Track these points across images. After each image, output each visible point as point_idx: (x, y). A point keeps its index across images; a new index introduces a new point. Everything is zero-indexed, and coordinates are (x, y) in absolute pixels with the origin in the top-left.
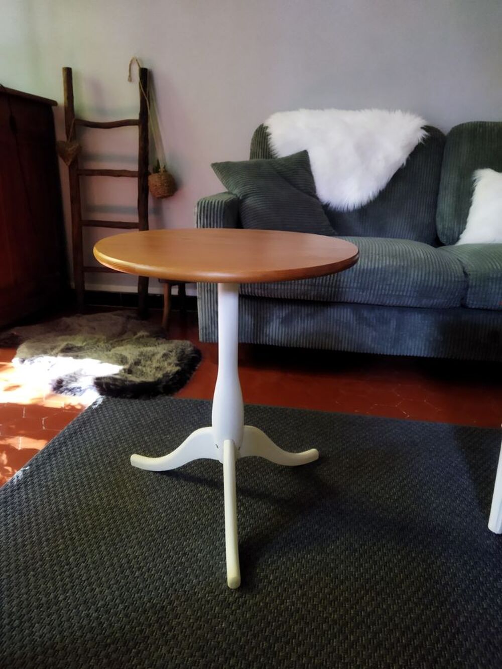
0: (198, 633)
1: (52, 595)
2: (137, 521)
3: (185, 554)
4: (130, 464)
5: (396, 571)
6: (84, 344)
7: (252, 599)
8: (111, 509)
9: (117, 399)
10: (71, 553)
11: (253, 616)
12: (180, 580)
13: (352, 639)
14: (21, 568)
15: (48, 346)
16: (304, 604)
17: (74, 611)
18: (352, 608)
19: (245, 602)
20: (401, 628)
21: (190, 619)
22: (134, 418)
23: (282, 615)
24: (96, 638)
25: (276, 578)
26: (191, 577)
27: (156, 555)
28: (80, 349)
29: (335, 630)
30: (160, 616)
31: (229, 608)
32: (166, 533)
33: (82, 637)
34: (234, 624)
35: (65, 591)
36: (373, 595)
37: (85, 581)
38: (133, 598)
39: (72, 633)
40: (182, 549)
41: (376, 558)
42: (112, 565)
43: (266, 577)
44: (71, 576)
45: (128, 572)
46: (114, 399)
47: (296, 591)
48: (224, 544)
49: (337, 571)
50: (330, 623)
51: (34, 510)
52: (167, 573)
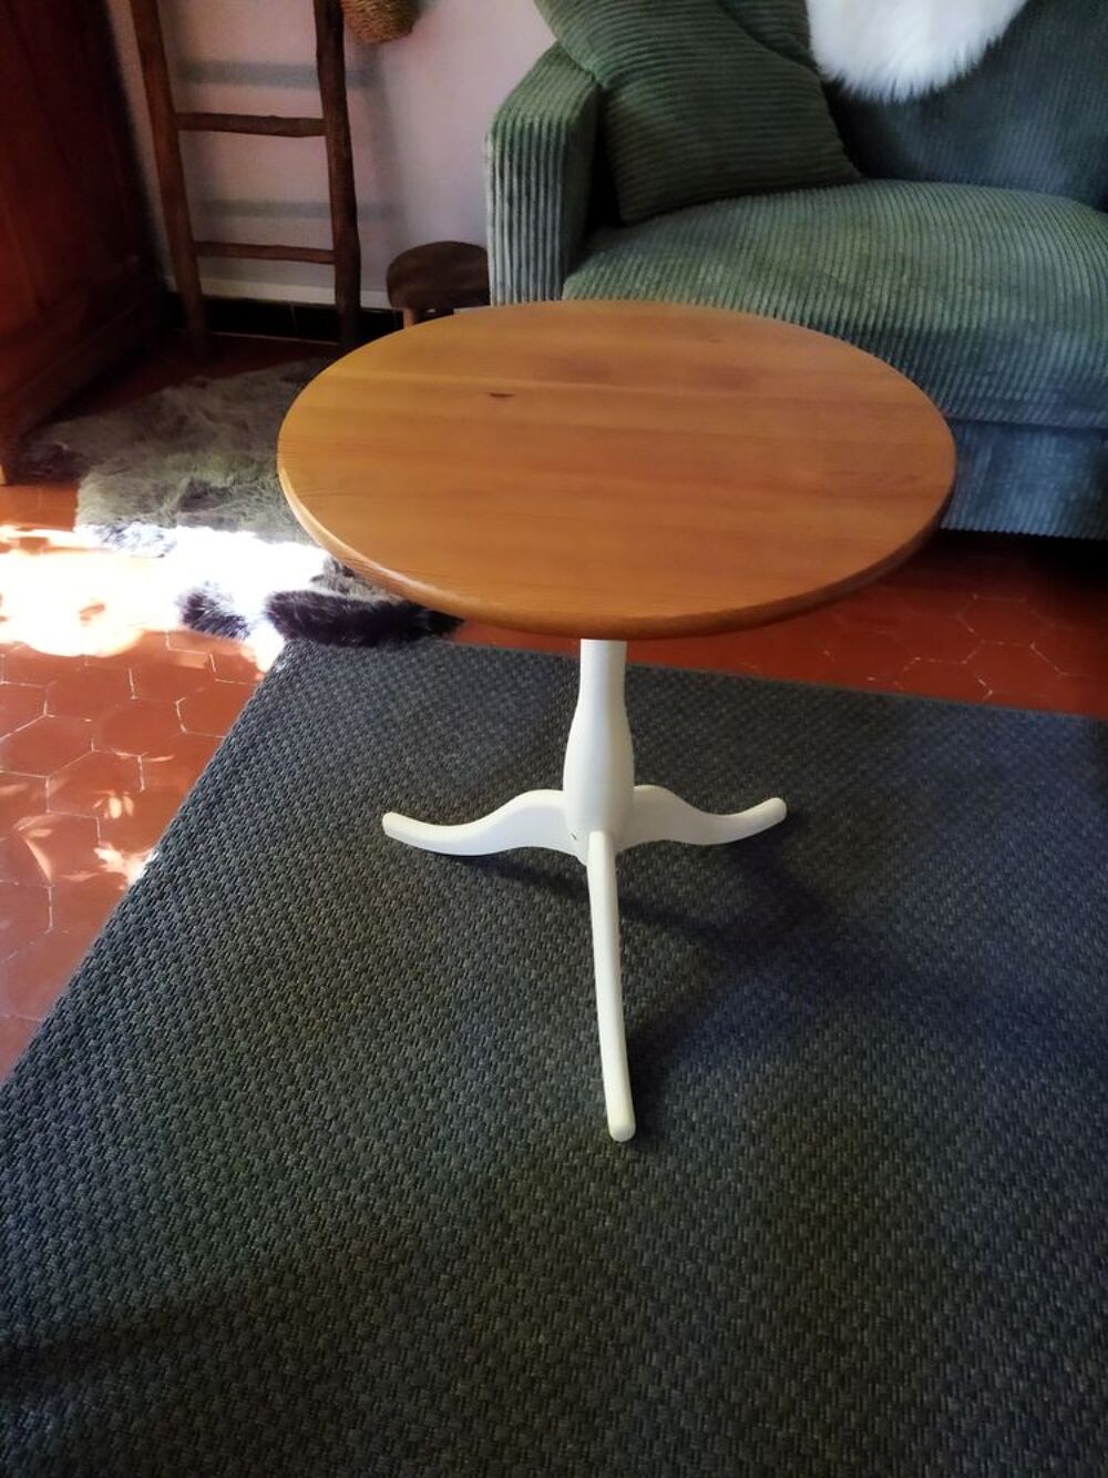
0: (561, 1241)
1: (272, 1156)
2: (416, 979)
3: (519, 1060)
4: (383, 832)
5: (945, 1105)
6: (231, 478)
7: (659, 1166)
8: (358, 947)
9: (330, 647)
10: (295, 1055)
11: (664, 1204)
12: (514, 1120)
13: (855, 1260)
14: (200, 1092)
15: (147, 486)
16: (760, 1179)
17: (319, 1189)
18: (855, 1190)
19: (645, 1173)
20: (951, 1236)
21: (542, 1208)
22: (375, 702)
23: (718, 1203)
24: (369, 1250)
25: (704, 1117)
26: (536, 1114)
27: (464, 1062)
28: (223, 494)
29: (823, 1238)
30: (484, 1201)
31: (614, 1184)
32: (478, 1010)
33: (342, 1246)
34: (628, 1222)
35: (295, 1145)
36: (897, 1160)
37: (331, 1121)
38: (429, 1160)
39: (323, 1239)
40: (513, 1046)
41: (906, 1073)
42: (379, 1083)
43: (685, 1115)
44: (302, 1109)
45: (412, 1101)
46: (323, 647)
47: (743, 1149)
48: (595, 1038)
49: (825, 1102)
50: (812, 1223)
51: (202, 949)
52: (490, 1104)
